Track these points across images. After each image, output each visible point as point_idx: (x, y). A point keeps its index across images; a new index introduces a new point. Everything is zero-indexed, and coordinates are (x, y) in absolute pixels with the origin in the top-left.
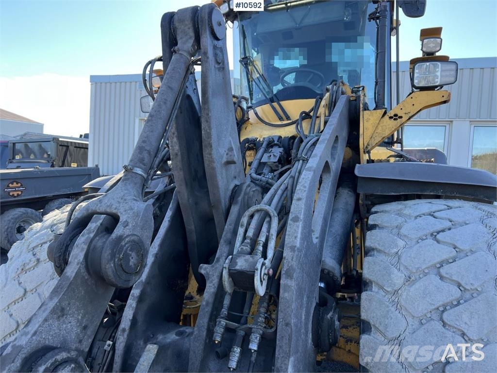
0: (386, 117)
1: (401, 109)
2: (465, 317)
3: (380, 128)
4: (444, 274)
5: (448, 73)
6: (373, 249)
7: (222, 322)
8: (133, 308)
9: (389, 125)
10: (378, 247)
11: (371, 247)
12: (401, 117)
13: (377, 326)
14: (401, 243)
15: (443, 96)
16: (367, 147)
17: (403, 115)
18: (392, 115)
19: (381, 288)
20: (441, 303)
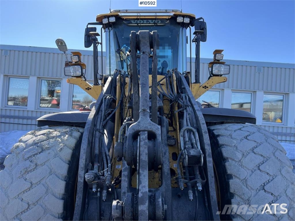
1: (208, 84)
2: (267, 167)
3: (199, 92)
4: (256, 152)
5: (226, 70)
6: (223, 145)
7: (182, 181)
8: (126, 181)
9: (202, 91)
10: (226, 144)
11: (222, 144)
12: (208, 87)
13: (236, 175)
14: (235, 141)
15: (225, 79)
18: (204, 86)
19: (233, 160)
20: (257, 163)
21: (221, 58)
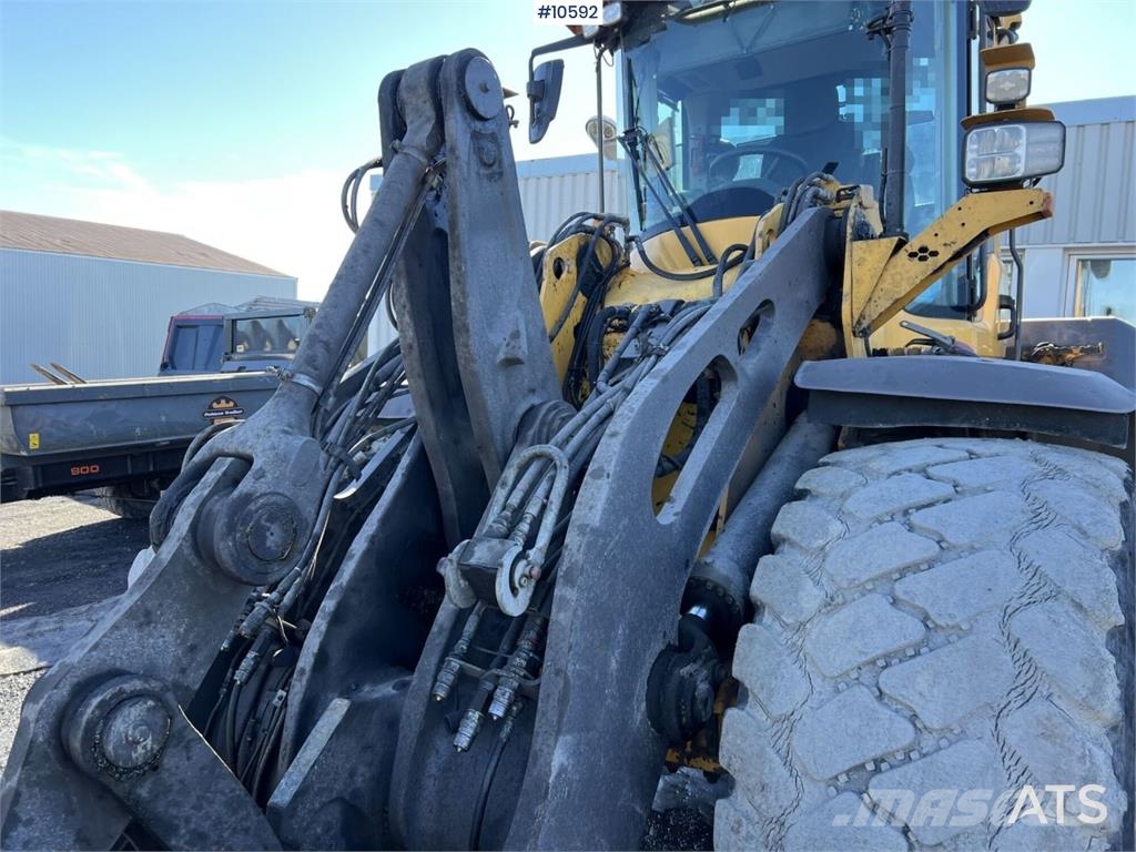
0: (903, 254)
1: (936, 235)
2: (922, 682)
3: (887, 277)
4: (900, 594)
6: (784, 540)
7: (453, 663)
8: (321, 632)
9: (907, 272)
10: (794, 537)
11: (780, 535)
12: (934, 254)
13: (755, 691)
14: (836, 527)
15: (1031, 203)
16: (859, 322)
17: (941, 250)
18: (916, 250)
19: (777, 617)
20: (880, 652)
21: (1017, 89)
